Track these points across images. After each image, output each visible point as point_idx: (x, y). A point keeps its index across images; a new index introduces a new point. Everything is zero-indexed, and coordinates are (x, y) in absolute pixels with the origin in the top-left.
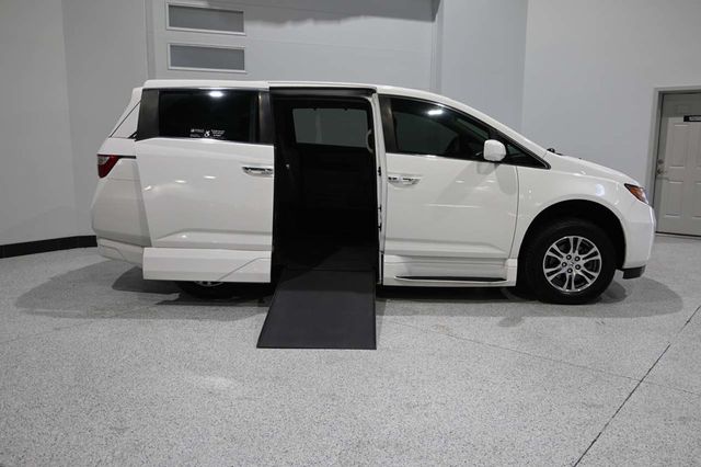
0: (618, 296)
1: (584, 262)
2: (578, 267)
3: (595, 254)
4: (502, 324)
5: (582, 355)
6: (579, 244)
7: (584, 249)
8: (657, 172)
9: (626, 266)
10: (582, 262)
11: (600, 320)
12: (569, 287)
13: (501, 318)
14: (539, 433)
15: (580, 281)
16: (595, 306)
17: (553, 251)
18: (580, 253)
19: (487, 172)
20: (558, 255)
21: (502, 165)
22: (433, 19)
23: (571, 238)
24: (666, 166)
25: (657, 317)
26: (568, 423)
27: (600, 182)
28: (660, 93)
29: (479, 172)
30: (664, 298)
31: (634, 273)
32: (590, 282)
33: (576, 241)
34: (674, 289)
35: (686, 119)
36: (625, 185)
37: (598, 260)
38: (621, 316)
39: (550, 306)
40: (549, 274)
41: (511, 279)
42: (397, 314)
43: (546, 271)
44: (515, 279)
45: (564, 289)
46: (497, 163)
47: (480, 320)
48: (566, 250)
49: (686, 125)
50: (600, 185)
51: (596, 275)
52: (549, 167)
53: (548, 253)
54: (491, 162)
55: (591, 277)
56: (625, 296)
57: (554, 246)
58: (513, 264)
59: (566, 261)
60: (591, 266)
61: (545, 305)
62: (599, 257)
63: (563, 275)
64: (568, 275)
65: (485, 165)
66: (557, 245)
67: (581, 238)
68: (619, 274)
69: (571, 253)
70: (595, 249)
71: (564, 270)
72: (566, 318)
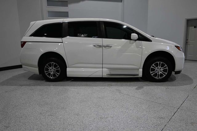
0: (173, 79)
1: (163, 69)
2: (161, 71)
3: (166, 67)
4: (137, 89)
5: (160, 99)
6: (161, 64)
7: (163, 65)
8: (186, 42)
9: (175, 71)
10: (162, 70)
11: (167, 87)
12: (158, 77)
13: (137, 87)
14: (142, 129)
15: (161, 75)
16: (166, 83)
17: (153, 66)
18: (161, 67)
19: (133, 43)
20: (155, 67)
21: (137, 41)
22: (122, 2)
23: (158, 62)
24: (189, 41)
25: (185, 86)
26: (153, 124)
27: (168, 46)
28: (187, 20)
29: (130, 43)
30: (188, 80)
31: (178, 72)
32: (165, 76)
33: (160, 63)
34: (190, 77)
35: (195, 27)
36: (175, 46)
37: (167, 69)
38: (174, 86)
39: (152, 83)
40: (152, 73)
41: (141, 75)
42: (106, 86)
43: (151, 72)
44: (142, 75)
45: (157, 78)
46: (136, 40)
47: (130, 88)
48: (157, 66)
49: (195, 29)
50: (167, 46)
51: (166, 73)
52: (151, 41)
53: (152, 67)
54: (134, 40)
55: (165, 74)
56: (176, 79)
57: (153, 65)
58: (141, 70)
59: (157, 69)
60: (165, 71)
61: (150, 83)
62: (167, 68)
63: (156, 73)
64: (158, 73)
65: (132, 41)
66: (154, 65)
67: (161, 62)
68: (173, 73)
69: (158, 67)
70: (166, 65)
71: (156, 72)
72: (157, 87)
